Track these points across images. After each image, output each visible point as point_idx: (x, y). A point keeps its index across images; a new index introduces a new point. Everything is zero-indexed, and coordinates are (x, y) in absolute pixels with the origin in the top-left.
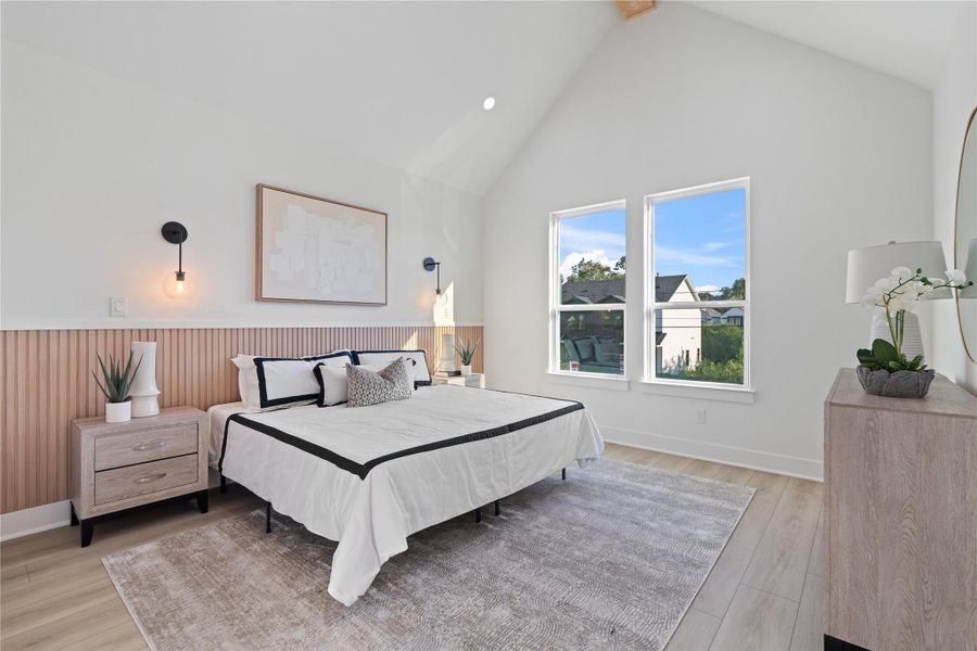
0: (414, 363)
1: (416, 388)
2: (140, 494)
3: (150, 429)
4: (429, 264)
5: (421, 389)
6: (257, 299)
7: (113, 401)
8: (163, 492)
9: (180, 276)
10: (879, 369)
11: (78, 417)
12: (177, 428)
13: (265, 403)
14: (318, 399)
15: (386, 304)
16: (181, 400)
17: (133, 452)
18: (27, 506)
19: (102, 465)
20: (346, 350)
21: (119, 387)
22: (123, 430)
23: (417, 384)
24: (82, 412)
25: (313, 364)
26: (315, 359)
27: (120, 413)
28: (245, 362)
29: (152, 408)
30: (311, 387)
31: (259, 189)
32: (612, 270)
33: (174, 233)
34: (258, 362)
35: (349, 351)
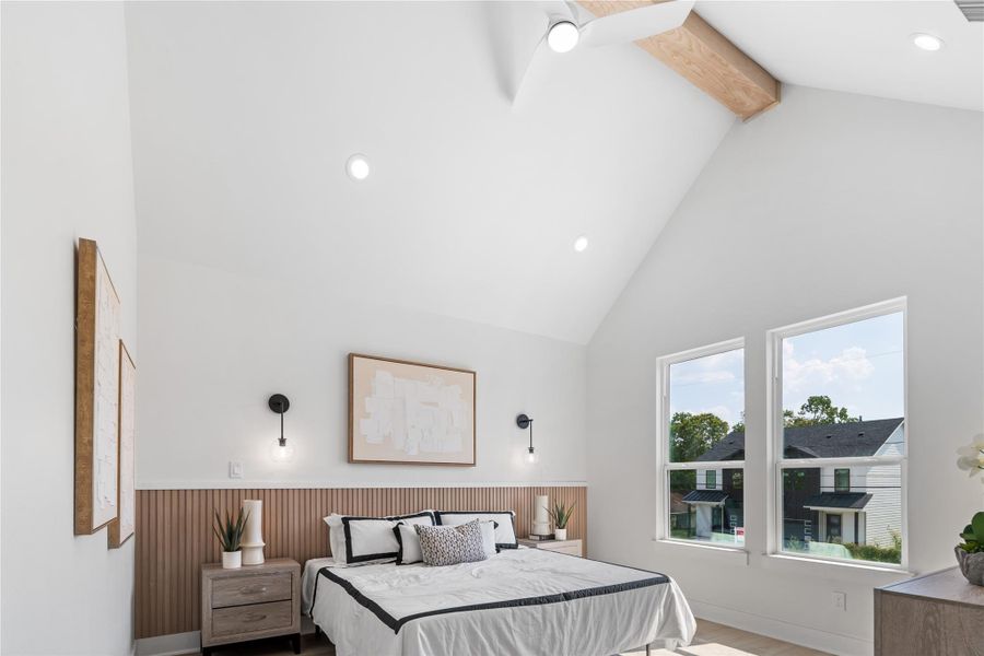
0: (496, 525)
1: (498, 551)
2: (246, 631)
3: (253, 575)
4: (523, 421)
5: (504, 552)
6: (349, 462)
7: (228, 550)
8: (264, 632)
9: (282, 442)
10: (977, 551)
11: (206, 562)
12: (275, 577)
13: (351, 559)
14: (397, 558)
15: (474, 464)
16: (285, 553)
17: (239, 596)
18: (171, 632)
19: (218, 604)
20: (429, 511)
21: (233, 537)
22: (235, 575)
23: (499, 547)
24: (209, 558)
25: (394, 523)
26: (397, 519)
27: (233, 561)
28: (334, 520)
29: (258, 558)
30: (390, 545)
31: (350, 358)
32: (796, 415)
33: (278, 404)
34: (346, 521)
35: (432, 511)
